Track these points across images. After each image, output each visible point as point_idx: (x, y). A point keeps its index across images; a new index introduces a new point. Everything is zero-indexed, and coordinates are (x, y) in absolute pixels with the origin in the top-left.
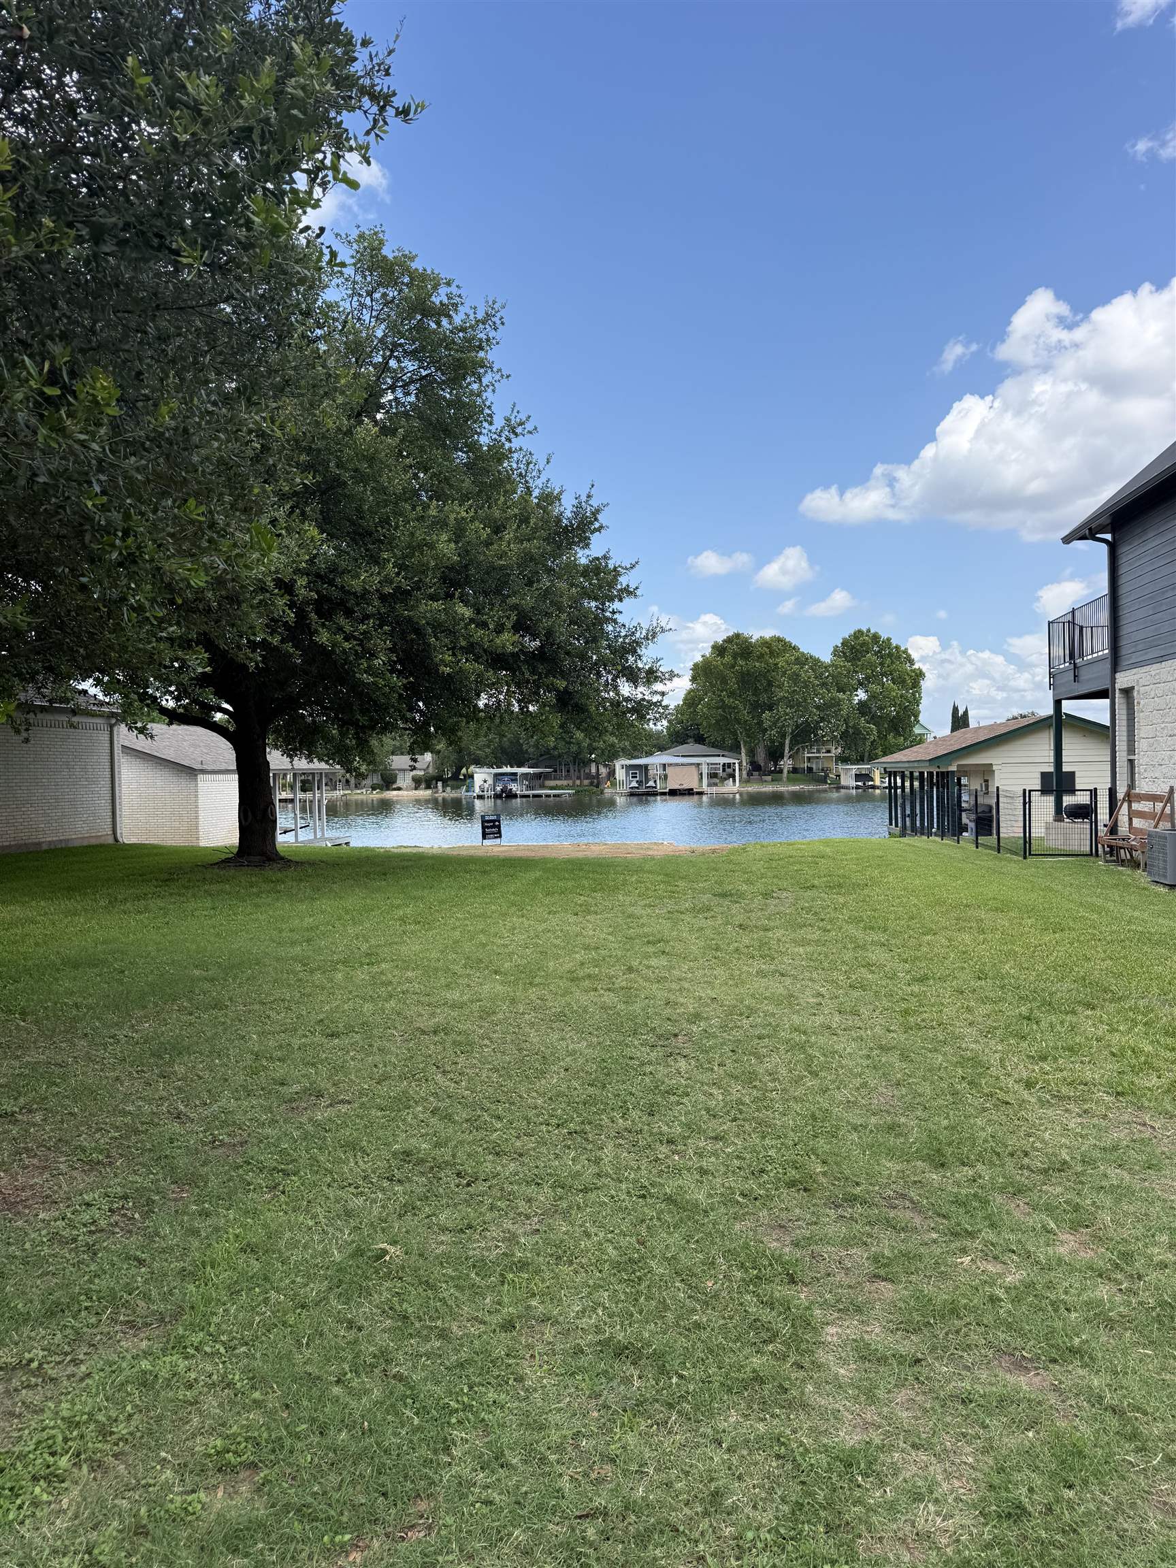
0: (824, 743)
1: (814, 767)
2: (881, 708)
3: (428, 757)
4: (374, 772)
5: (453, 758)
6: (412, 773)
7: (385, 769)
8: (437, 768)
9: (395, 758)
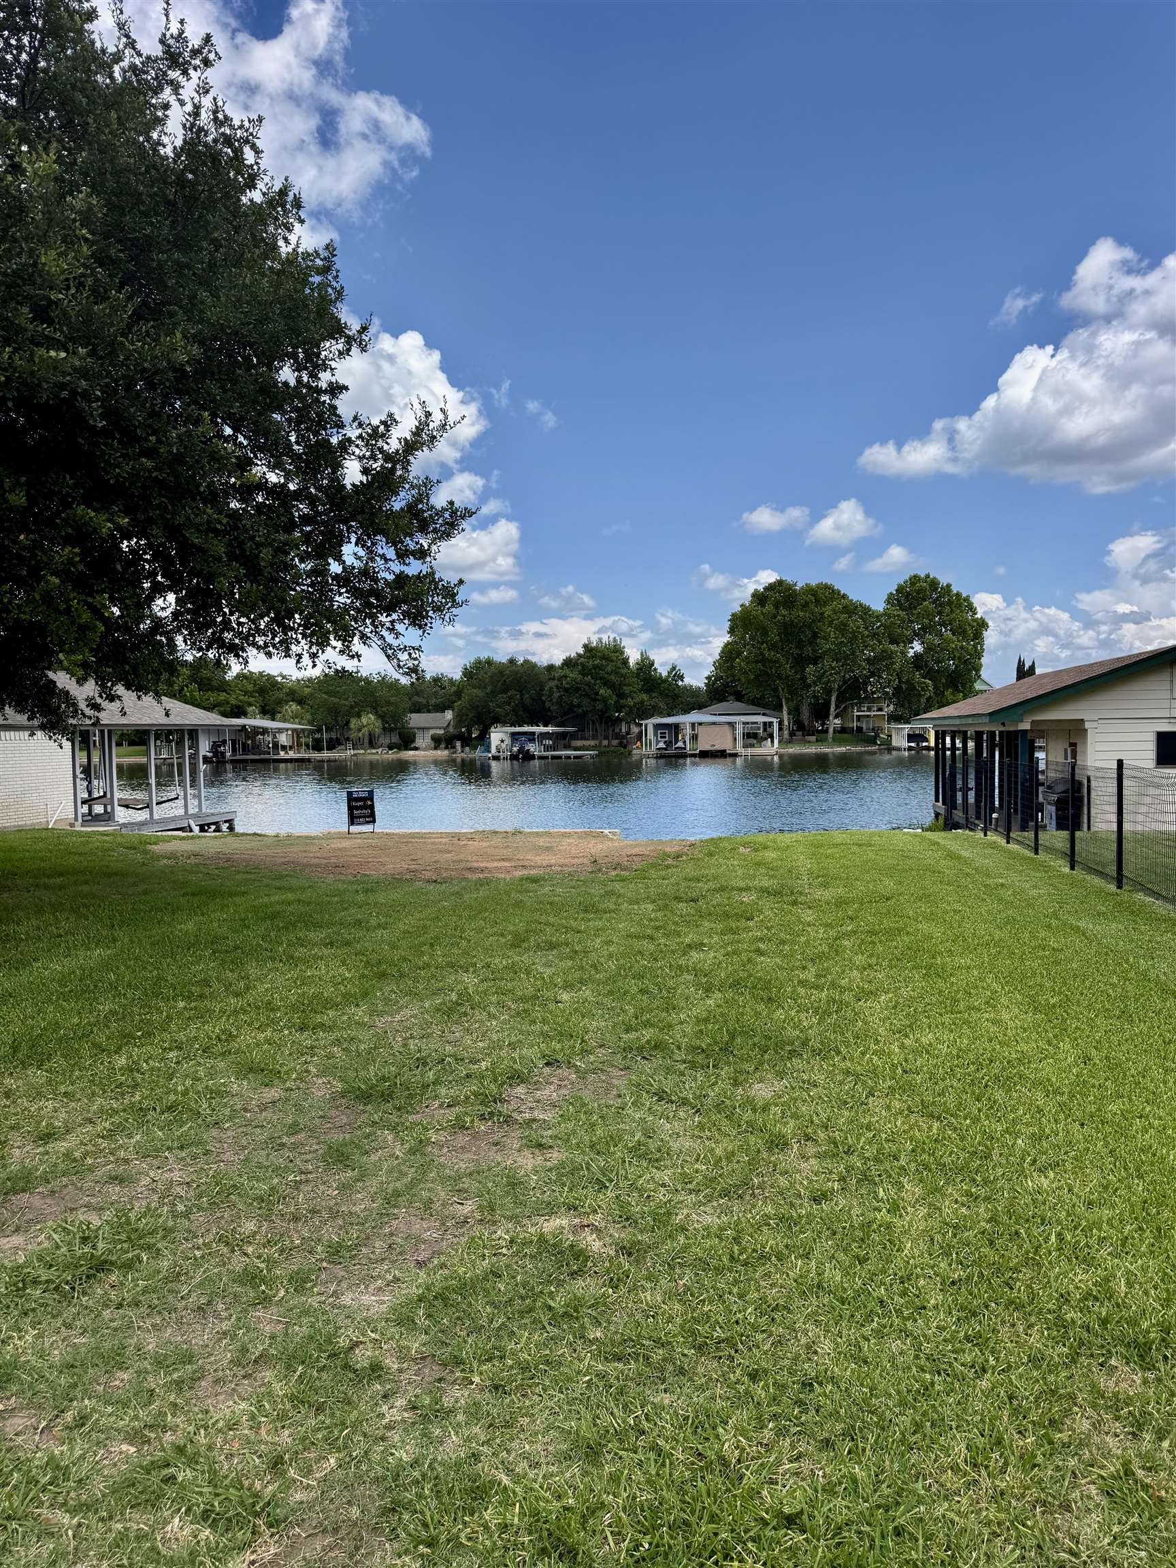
0: (874, 701)
1: (864, 727)
2: (938, 662)
3: (449, 715)
4: (391, 730)
5: (471, 715)
6: (432, 732)
7: (403, 727)
8: (455, 727)
9: (413, 716)
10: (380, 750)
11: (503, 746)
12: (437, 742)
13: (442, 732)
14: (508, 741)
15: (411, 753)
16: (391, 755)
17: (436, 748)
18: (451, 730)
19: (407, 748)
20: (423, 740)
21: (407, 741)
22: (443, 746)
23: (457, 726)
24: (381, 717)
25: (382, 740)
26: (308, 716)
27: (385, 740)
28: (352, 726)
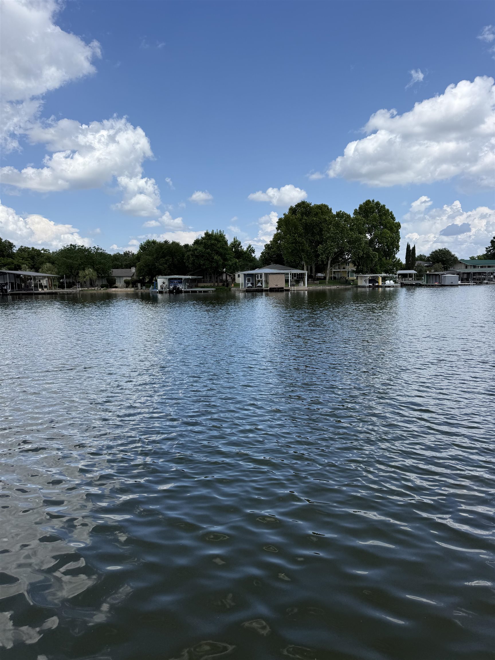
1: (337, 277)
3: (133, 270)
4: (102, 277)
5: (146, 270)
6: (125, 279)
7: (109, 276)
8: (137, 276)
9: (114, 270)
10: (96, 288)
11: (165, 285)
12: (127, 284)
13: (130, 279)
14: (167, 283)
15: (114, 289)
16: (103, 291)
17: (127, 287)
18: (135, 277)
19: (111, 287)
20: (120, 283)
21: (111, 283)
22: (131, 286)
23: (138, 276)
24: (97, 270)
25: (97, 283)
26: (56, 270)
27: (99, 283)
28: (80, 275)
